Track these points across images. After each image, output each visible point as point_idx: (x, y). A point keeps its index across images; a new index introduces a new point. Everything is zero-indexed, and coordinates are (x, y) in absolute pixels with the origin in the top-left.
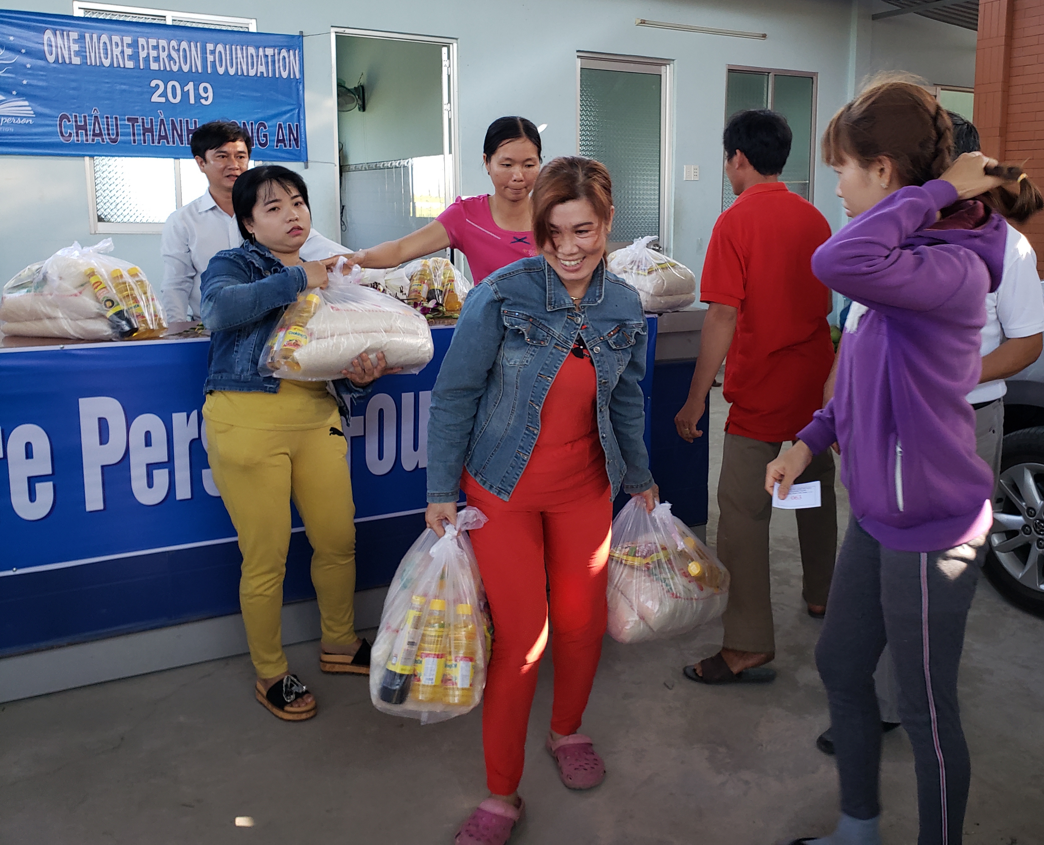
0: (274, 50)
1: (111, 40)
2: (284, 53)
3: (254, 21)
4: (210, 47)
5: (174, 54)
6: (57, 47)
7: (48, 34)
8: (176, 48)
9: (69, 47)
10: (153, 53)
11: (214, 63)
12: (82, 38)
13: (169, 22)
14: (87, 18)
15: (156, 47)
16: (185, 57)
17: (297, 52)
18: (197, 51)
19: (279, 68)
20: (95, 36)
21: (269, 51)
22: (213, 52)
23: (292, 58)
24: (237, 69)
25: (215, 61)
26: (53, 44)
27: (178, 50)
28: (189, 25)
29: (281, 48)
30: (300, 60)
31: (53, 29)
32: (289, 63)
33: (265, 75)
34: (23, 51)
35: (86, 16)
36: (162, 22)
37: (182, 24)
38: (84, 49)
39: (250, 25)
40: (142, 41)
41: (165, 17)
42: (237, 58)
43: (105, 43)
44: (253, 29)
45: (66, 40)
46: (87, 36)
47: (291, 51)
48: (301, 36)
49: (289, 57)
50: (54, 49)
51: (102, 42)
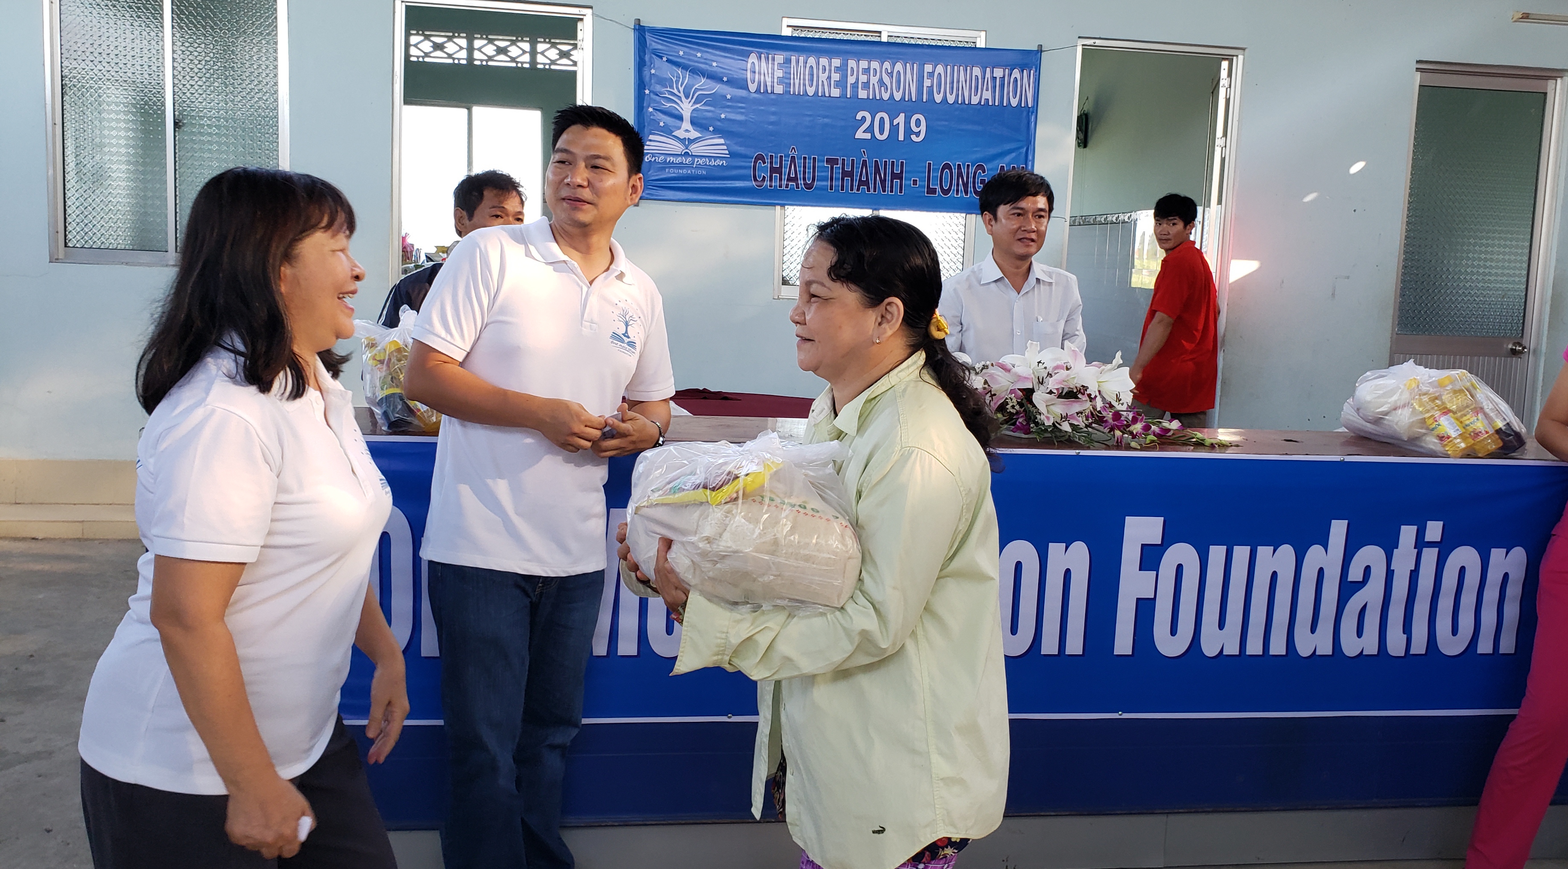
0: (1004, 71)
1: (818, 63)
2: (1016, 73)
3: (983, 34)
4: (928, 68)
5: (886, 79)
6: (760, 73)
7: (753, 58)
8: (889, 71)
9: (773, 74)
10: (863, 78)
11: (931, 88)
12: (788, 61)
13: (884, 39)
14: (795, 37)
15: (867, 71)
16: (899, 82)
17: (1032, 72)
18: (912, 74)
19: (1008, 93)
20: (801, 59)
21: (998, 73)
22: (931, 75)
23: (1025, 79)
24: (957, 95)
25: (932, 86)
26: (757, 71)
27: (892, 72)
28: (906, 41)
29: (1013, 67)
30: (1034, 83)
31: (758, 52)
32: (1022, 86)
33: (990, 104)
34: (725, 79)
35: (794, 35)
36: (877, 39)
37: (899, 41)
38: (788, 76)
39: (978, 39)
40: (852, 63)
41: (880, 32)
42: (958, 82)
43: (811, 67)
44: (981, 44)
45: (770, 65)
46: (793, 58)
47: (1025, 71)
48: (1040, 50)
49: (1022, 79)
50: (757, 76)
51: (808, 65)
